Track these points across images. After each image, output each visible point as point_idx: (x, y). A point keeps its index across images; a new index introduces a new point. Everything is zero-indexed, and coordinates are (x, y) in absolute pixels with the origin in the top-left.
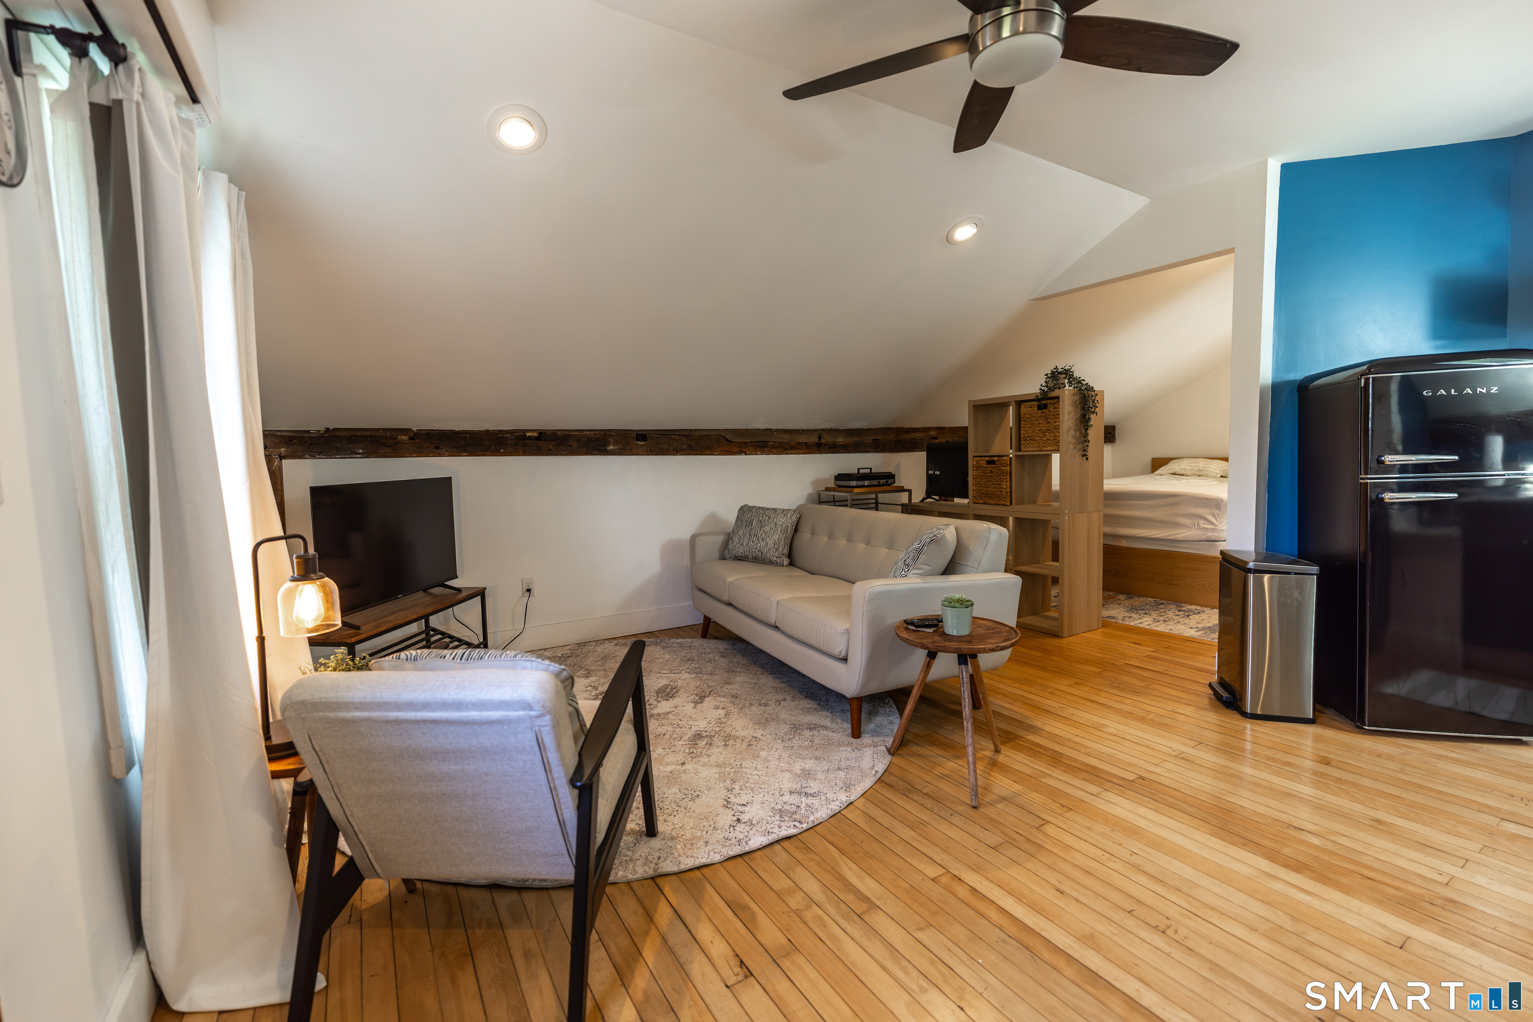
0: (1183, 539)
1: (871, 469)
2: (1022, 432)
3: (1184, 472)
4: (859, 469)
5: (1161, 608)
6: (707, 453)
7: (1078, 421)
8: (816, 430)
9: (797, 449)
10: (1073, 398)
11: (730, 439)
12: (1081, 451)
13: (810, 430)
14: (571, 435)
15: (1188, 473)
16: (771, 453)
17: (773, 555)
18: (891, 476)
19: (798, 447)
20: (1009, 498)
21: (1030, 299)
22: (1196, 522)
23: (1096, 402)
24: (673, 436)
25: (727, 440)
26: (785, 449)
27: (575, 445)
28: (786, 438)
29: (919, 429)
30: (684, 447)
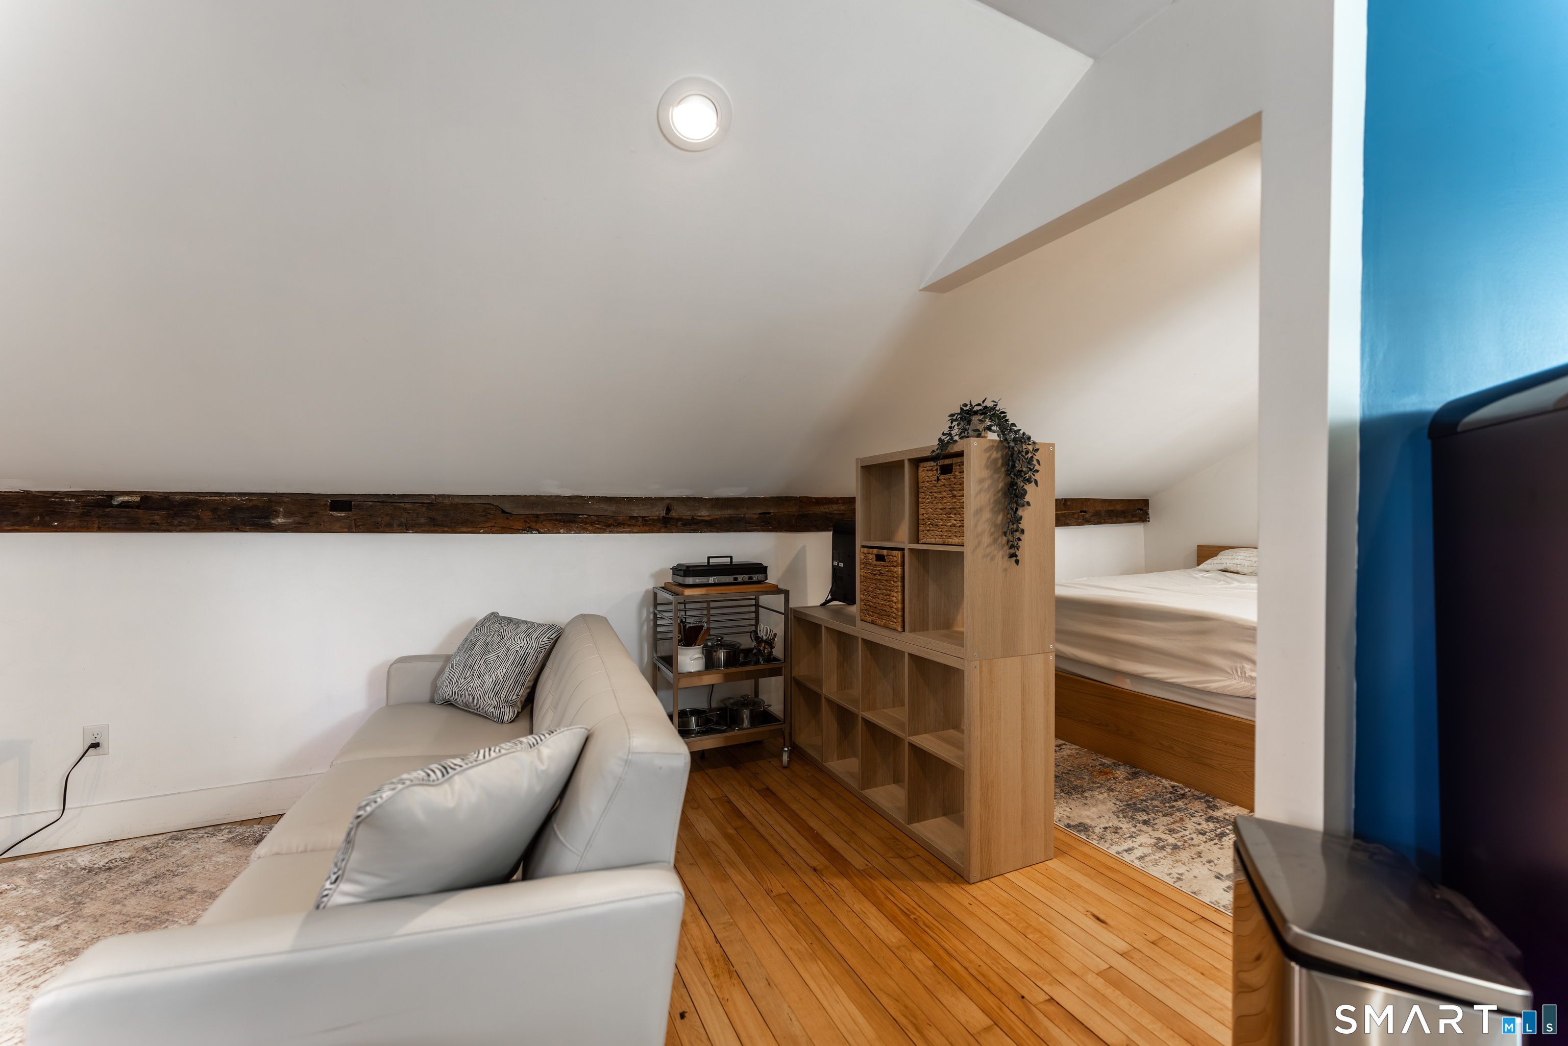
0: (1218, 691)
1: (731, 557)
2: (921, 511)
3: (1239, 569)
4: (709, 558)
5: (1179, 810)
6: (464, 530)
7: (1000, 494)
8: (662, 499)
9: (629, 526)
10: (988, 454)
11: (507, 510)
12: (1006, 548)
13: (651, 499)
14: (201, 501)
15: (1245, 571)
16: (584, 530)
17: (489, 704)
18: (761, 569)
19: (629, 523)
20: (900, 619)
21: (921, 288)
22: (1238, 665)
23: (1035, 462)
24: (402, 504)
25: (503, 512)
26: (609, 526)
27: (207, 516)
28: (611, 509)
29: (838, 499)
30: (422, 520)
